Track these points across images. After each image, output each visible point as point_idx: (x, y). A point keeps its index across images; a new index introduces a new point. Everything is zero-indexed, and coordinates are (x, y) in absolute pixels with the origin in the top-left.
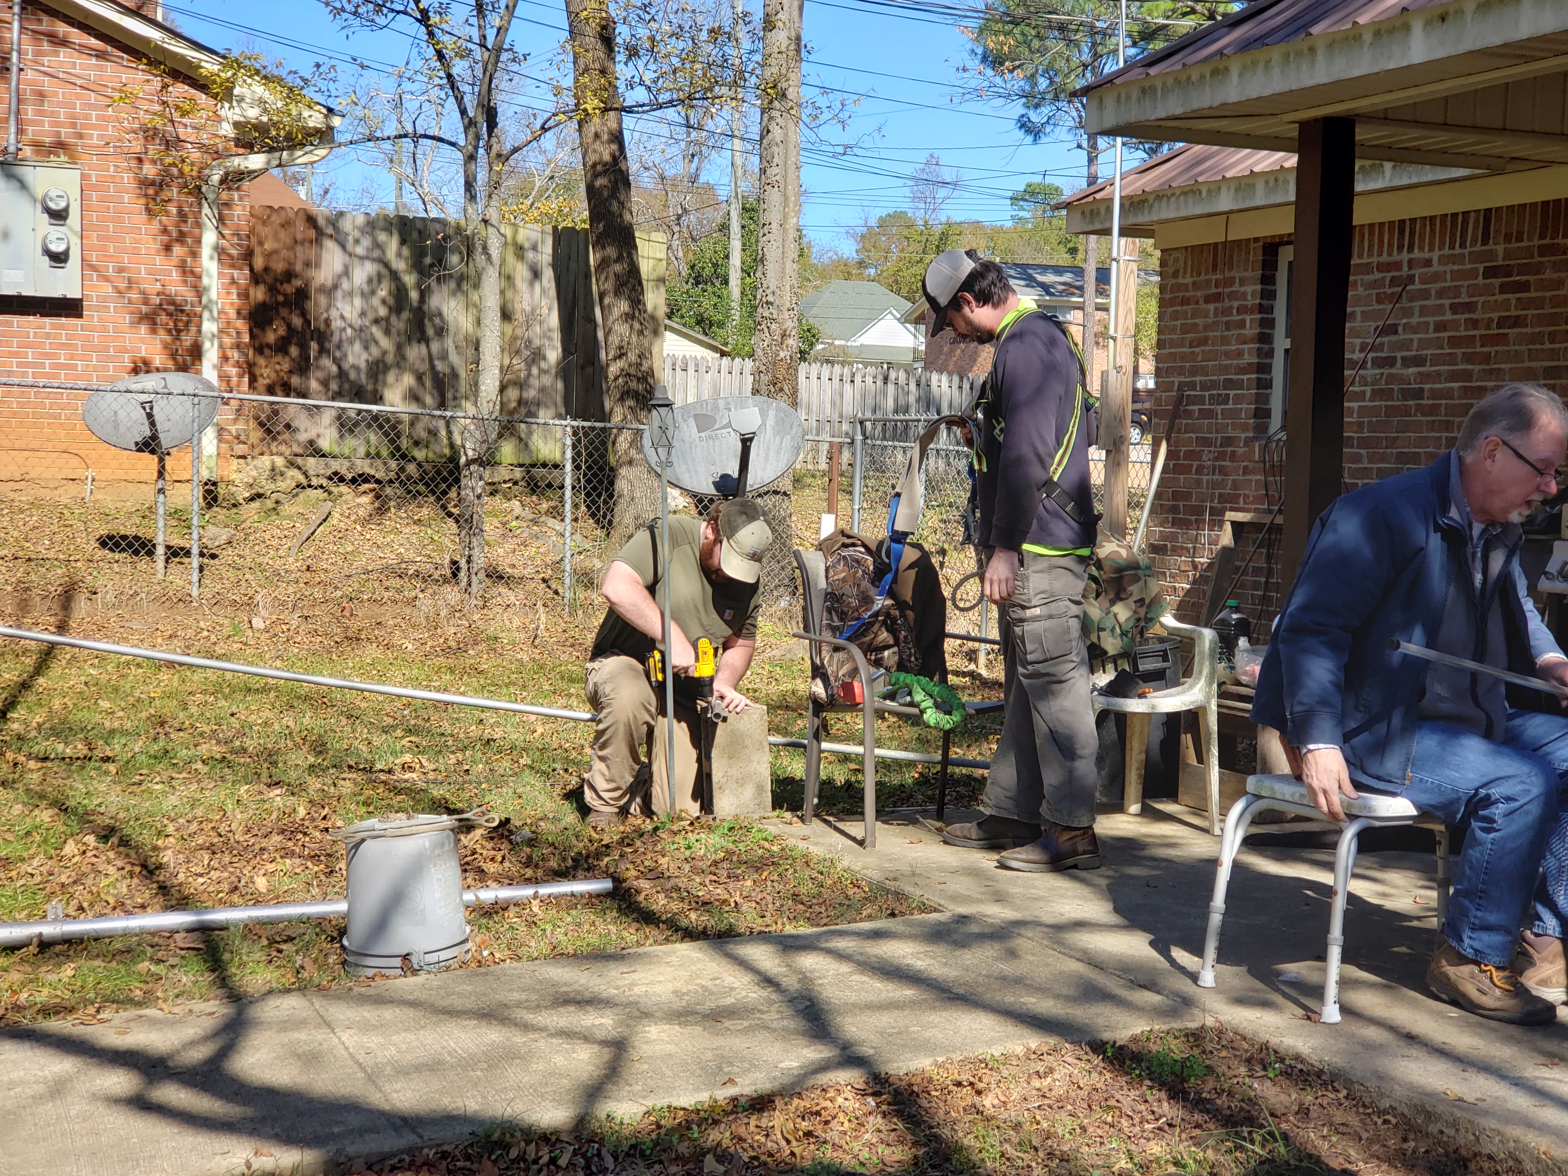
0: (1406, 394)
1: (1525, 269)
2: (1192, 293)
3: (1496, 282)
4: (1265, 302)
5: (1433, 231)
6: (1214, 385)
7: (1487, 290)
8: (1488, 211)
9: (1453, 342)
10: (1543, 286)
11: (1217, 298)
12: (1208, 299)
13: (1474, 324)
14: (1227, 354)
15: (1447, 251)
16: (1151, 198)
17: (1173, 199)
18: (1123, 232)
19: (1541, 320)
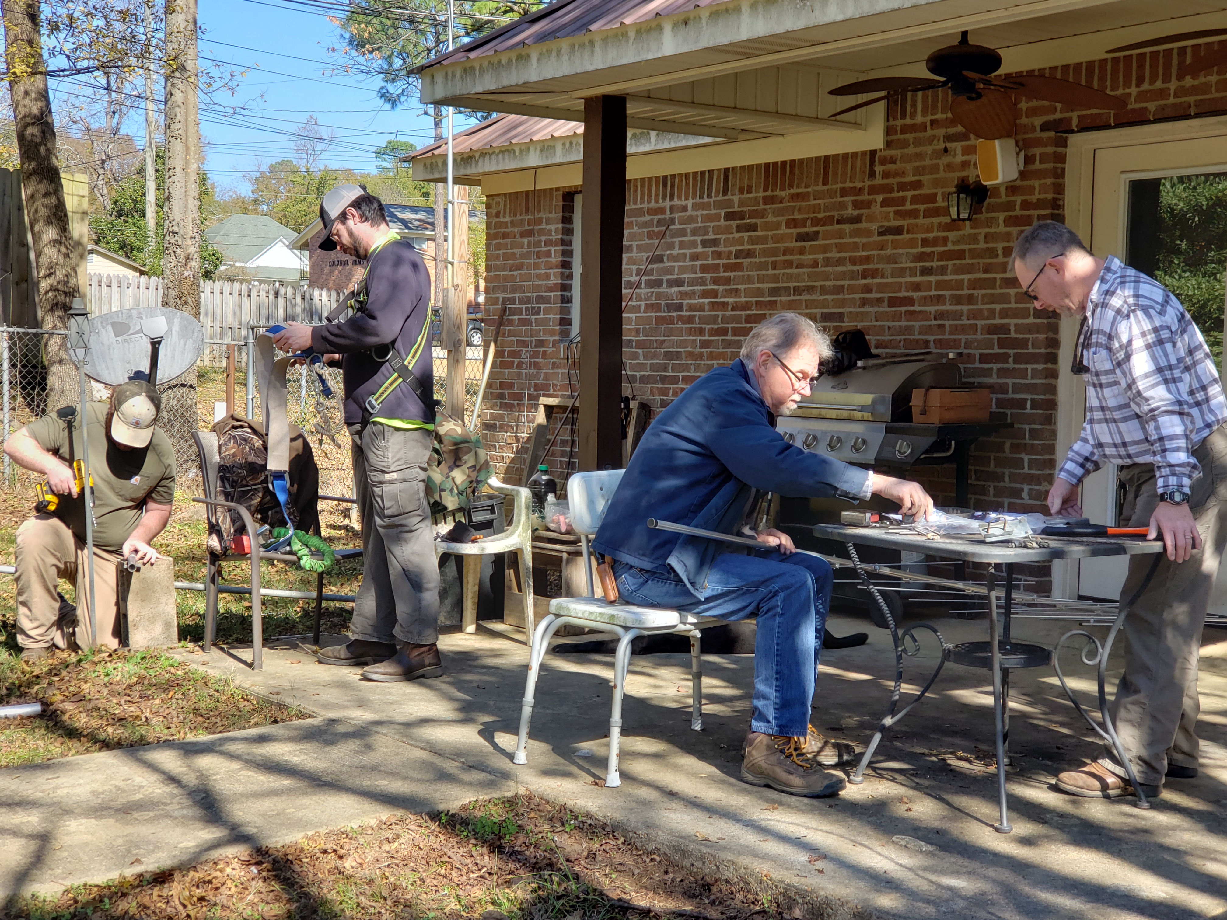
0: (670, 307)
1: (754, 214)
2: (510, 230)
3: (734, 223)
4: (565, 238)
5: (687, 184)
6: (528, 300)
7: (727, 230)
8: (727, 170)
9: (704, 269)
10: (768, 227)
11: (529, 233)
12: (523, 235)
13: (719, 255)
14: (539, 277)
15: (698, 200)
16: (477, 155)
17: (493, 156)
18: (457, 181)
19: (765, 253)
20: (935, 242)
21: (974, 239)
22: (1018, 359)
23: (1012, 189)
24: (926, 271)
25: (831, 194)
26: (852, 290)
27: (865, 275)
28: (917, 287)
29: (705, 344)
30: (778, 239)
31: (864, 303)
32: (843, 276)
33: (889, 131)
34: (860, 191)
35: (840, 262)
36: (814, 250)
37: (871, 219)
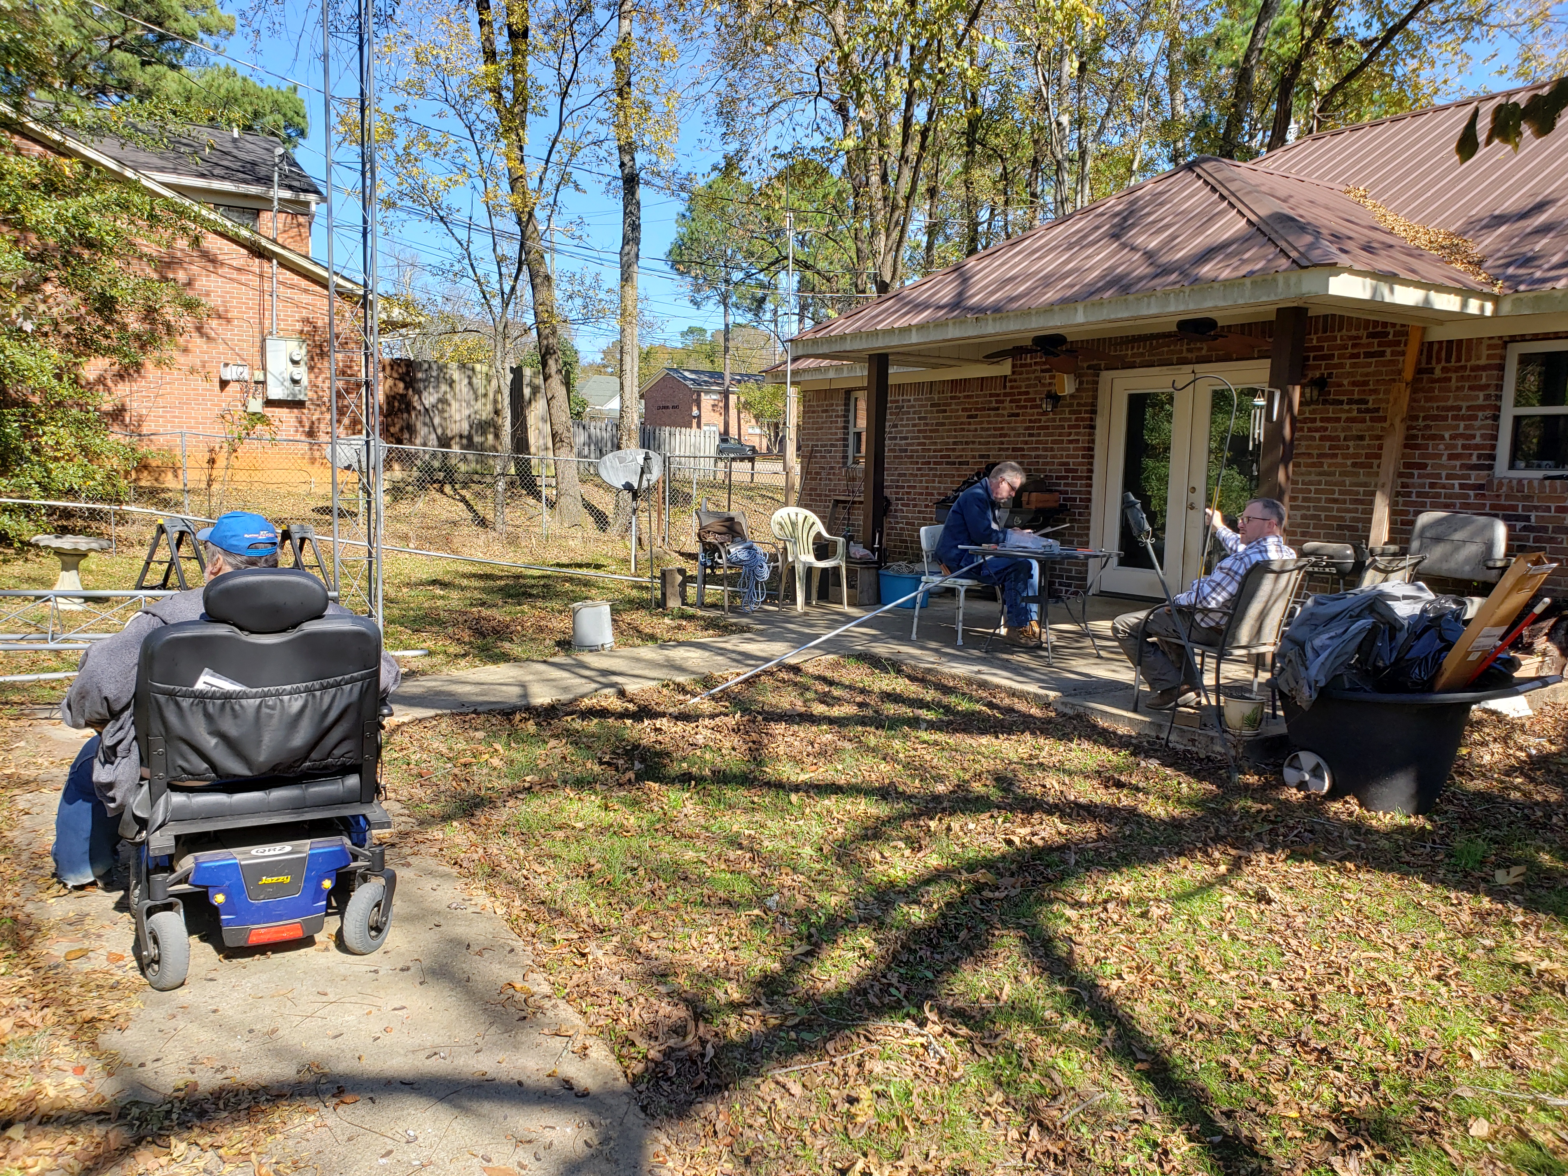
0: (901, 451)
1: (945, 405)
2: (817, 409)
3: (935, 409)
4: (846, 413)
5: (911, 389)
6: (826, 446)
7: (931, 412)
8: (932, 383)
9: (919, 431)
10: (951, 411)
11: (826, 411)
12: (823, 411)
13: (926, 424)
14: (831, 433)
15: (918, 396)
16: (802, 372)
17: (811, 372)
18: (792, 383)
19: (950, 424)
20: (1035, 421)
21: (1054, 420)
22: (1073, 478)
23: (1072, 396)
24: (1030, 435)
25: (985, 396)
26: (994, 443)
27: (1001, 436)
28: (1026, 443)
29: (919, 469)
30: (958, 417)
31: (1000, 450)
32: (990, 436)
33: (1014, 366)
34: (998, 395)
35: (988, 429)
36: (976, 423)
37: (1004, 408)
